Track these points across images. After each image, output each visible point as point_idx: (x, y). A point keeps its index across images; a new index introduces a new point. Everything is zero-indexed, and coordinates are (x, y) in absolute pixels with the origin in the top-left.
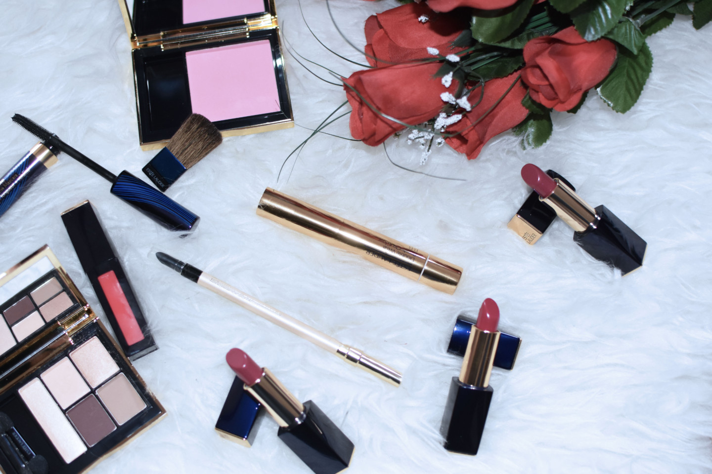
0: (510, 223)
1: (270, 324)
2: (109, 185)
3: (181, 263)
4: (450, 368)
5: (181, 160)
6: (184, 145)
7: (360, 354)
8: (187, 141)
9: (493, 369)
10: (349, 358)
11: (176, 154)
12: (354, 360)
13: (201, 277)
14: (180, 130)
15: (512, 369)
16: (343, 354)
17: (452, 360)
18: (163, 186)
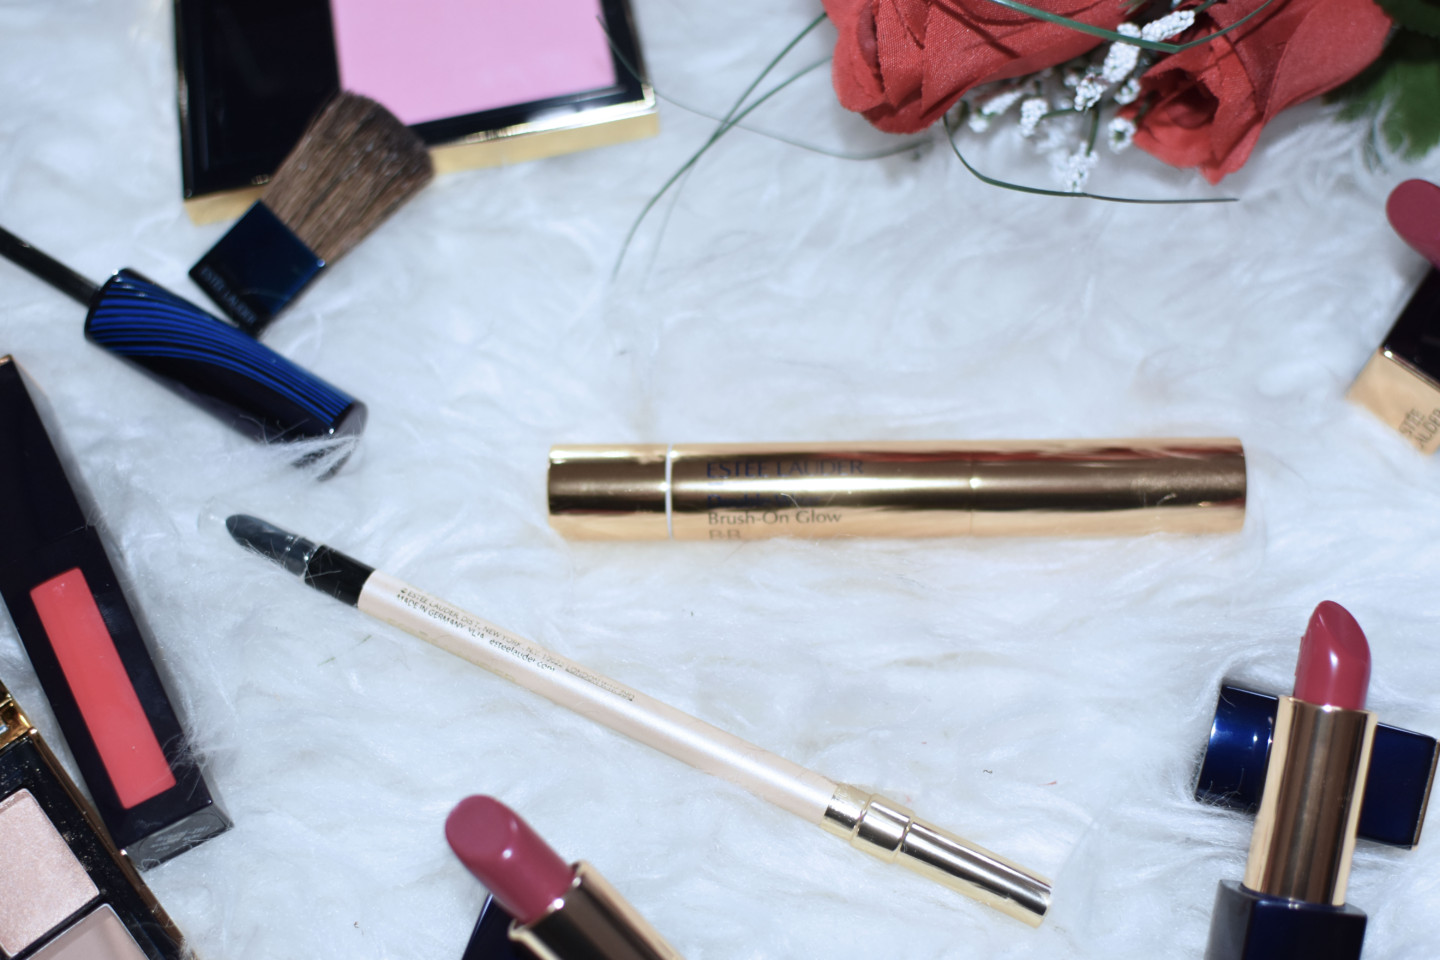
0: (1354, 385)
1: (595, 732)
2: (77, 313)
3: (304, 546)
4: (1208, 851)
5: (306, 234)
6: (314, 188)
7: (906, 820)
8: (323, 176)
9: (1358, 846)
10: (867, 833)
11: (292, 219)
12: (886, 842)
13: (369, 588)
14: (305, 144)
15: (1416, 843)
16: (847, 822)
17: (1216, 825)
18: (251, 318)
